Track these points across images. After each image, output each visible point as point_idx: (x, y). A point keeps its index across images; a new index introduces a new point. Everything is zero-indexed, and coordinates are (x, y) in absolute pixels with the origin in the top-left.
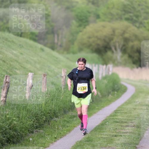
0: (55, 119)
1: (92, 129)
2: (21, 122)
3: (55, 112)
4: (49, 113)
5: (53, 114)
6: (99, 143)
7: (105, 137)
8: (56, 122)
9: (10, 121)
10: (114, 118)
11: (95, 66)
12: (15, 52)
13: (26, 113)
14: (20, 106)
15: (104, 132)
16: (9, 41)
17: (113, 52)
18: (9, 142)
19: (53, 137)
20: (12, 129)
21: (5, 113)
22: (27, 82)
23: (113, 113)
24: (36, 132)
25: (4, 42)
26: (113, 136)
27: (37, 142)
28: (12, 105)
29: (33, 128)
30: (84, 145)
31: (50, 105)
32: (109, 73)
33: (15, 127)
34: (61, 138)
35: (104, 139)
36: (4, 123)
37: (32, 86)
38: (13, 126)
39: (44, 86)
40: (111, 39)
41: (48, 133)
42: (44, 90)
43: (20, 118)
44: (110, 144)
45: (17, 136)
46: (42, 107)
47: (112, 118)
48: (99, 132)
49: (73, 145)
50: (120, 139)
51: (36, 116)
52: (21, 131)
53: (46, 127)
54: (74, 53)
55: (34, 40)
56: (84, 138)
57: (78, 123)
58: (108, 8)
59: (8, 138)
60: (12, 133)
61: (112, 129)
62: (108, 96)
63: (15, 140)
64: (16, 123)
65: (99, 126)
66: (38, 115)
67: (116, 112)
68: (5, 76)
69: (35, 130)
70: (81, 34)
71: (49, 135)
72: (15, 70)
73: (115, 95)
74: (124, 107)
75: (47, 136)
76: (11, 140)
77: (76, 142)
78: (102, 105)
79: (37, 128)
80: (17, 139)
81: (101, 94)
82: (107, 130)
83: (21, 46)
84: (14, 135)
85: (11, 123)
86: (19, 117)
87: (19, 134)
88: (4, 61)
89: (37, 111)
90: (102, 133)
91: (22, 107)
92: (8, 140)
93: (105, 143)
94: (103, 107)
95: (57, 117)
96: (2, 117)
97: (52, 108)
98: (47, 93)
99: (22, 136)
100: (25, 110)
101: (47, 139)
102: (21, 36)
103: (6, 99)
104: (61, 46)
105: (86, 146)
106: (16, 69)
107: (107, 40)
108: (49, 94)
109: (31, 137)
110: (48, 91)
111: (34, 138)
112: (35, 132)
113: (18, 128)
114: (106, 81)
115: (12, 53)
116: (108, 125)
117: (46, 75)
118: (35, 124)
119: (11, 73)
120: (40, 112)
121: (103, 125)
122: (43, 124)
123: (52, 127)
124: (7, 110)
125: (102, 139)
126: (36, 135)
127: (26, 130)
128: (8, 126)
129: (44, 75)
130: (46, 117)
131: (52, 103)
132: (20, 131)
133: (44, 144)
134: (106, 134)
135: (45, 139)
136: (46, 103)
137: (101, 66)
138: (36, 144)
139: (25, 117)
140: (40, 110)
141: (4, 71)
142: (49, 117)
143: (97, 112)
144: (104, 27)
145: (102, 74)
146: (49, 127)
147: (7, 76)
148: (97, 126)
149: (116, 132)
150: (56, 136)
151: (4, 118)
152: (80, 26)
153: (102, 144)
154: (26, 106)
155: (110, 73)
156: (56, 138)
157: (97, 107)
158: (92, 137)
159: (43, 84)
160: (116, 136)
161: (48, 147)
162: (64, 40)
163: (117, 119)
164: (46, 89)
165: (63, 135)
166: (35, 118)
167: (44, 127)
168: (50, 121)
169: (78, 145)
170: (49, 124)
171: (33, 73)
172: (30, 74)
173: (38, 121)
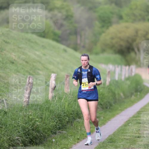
0: (78, 120)
1: (115, 130)
2: (44, 123)
3: (78, 113)
4: (72, 114)
5: (76, 115)
6: (122, 145)
7: (128, 138)
8: (79, 123)
9: (33, 122)
10: (137, 119)
11: (118, 67)
12: (37, 53)
13: (49, 114)
14: (43, 107)
15: (127, 133)
16: (32, 42)
17: (136, 53)
18: (32, 142)
19: (76, 138)
20: (35, 130)
21: (28, 114)
22: (49, 83)
23: (136, 114)
24: (59, 133)
25: (26, 43)
26: (136, 137)
27: (59, 143)
28: (36, 106)
29: (56, 129)
30: (107, 146)
31: (73, 106)
32: (131, 74)
33: (38, 128)
34: (84, 139)
35: (127, 140)
36: (27, 124)
37: (55, 87)
38: (36, 127)
39: (67, 87)
40: (134, 40)
41: (71, 134)
42: (67, 91)
43: (43, 119)
44: (133, 145)
45: (40, 137)
46: (65, 108)
47: (135, 119)
48: (122, 133)
49: (96, 146)
50: (143, 141)
51: (59, 116)
52: (44, 132)
53: (68, 128)
54: (97, 54)
55: (57, 41)
56: (106, 139)
57: (101, 124)
58: (131, 9)
59: (31, 139)
60: (35, 134)
61: (135, 130)
62: (131, 96)
63: (38, 141)
64: (39, 124)
65: (121, 127)
66: (61, 116)
67: (139, 113)
68: (28, 77)
69: (57, 131)
70: (103, 35)
71: (71, 136)
72: (38, 71)
73: (138, 96)
74: (147, 108)
75: (70, 137)
76: (34, 141)
77: (99, 144)
78: (125, 106)
79: (59, 129)
80: (40, 140)
81: (124, 95)
82: (130, 131)
83: (44, 47)
84: (37, 136)
85: (34, 124)
86: (41, 118)
87: (42, 135)
88: (27, 62)
89: (60, 112)
90: (125, 135)
91: (45, 107)
92: (30, 141)
93: (128, 144)
94: (126, 108)
95: (79, 118)
96: (25, 118)
97: (75, 109)
98: (69, 94)
99: (45, 137)
100: (48, 111)
101: (70, 140)
102: (44, 37)
103: (29, 100)
104: (84, 47)
105: (109, 147)
106: (39, 69)
107: (130, 40)
108: (72, 95)
109: (53, 138)
110: (71, 92)
111: (57, 139)
112: (57, 133)
113: (41, 129)
114: (128, 82)
115: (35, 54)
116: (131, 126)
117: (69, 76)
118: (58, 125)
119: (34, 74)
120: (63, 113)
121: (126, 126)
122: (66, 125)
123: (74, 128)
124: (30, 111)
125: (124, 140)
126: (59, 136)
127: (49, 131)
128: (31, 127)
129: (67, 76)
130: (69, 118)
131: (75, 104)
132: (42, 132)
133: (67, 145)
134: (129, 135)
135: (68, 140)
136: (69, 104)
137: (124, 67)
138: (59, 145)
139: (48, 118)
140: (63, 111)
141: (27, 71)
142: (72, 118)
143: (120, 113)
144: (127, 28)
145: (125, 75)
146: (72, 128)
147: (29, 77)
148: (120, 127)
149: (138, 133)
150: (78, 137)
151: (26, 119)
152: (103, 26)
153: (124, 145)
154: (49, 107)
155: (133, 74)
156: (78, 139)
157: (120, 108)
158: (115, 138)
159: (66, 85)
160: (138, 137)
161: (71, 148)
162: (87, 41)
163: (140, 120)
164: (69, 90)
165: (85, 136)
166: (58, 119)
167: (67, 128)
168: (73, 122)
169: (101, 146)
170: (72, 125)
171: (56, 74)
172: (52, 74)
173: (60, 121)
